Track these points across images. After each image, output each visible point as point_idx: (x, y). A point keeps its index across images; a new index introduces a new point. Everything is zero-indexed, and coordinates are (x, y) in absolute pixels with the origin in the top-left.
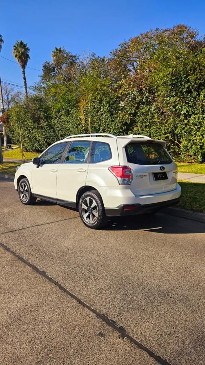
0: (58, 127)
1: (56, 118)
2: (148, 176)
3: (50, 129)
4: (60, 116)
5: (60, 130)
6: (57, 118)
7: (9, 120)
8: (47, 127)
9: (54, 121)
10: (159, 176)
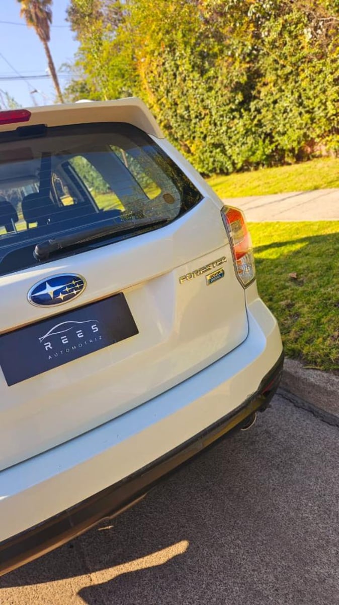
10: (46, 340)
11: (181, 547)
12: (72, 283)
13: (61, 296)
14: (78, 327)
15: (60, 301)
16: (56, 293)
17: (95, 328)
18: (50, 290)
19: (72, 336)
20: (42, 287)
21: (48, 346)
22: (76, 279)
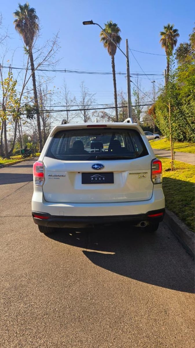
0: (188, 114)
1: (185, 104)
2: (67, 176)
3: (181, 117)
4: (189, 101)
5: (189, 117)
6: (187, 104)
7: (155, 112)
8: (179, 115)
9: (184, 107)
10: (92, 177)
11: (113, 253)
12: (101, 166)
13: (98, 168)
14: (100, 177)
15: (97, 169)
16: (97, 167)
17: (104, 179)
18: (96, 166)
19: (98, 178)
20: (95, 165)
21: (92, 179)
22: (102, 165)
